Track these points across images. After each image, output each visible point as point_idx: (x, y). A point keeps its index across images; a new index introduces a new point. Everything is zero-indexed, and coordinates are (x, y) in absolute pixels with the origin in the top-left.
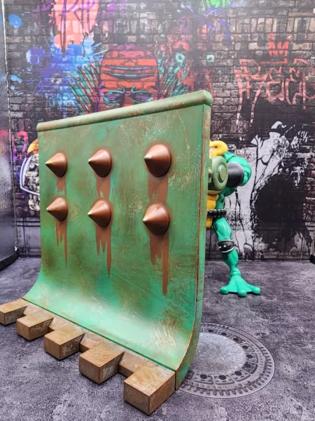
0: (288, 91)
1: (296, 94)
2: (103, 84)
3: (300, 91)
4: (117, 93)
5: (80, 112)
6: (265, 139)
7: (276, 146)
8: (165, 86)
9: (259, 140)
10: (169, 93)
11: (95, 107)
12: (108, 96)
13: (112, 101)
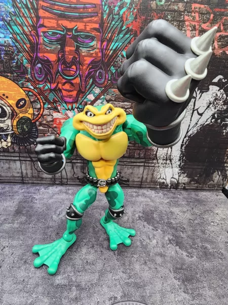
2: (41, 22)
4: (57, 33)
5: (19, 52)
6: (204, 92)
7: (214, 98)
8: (109, 30)
9: (198, 92)
10: (113, 38)
11: (35, 47)
12: (48, 36)
13: (52, 42)
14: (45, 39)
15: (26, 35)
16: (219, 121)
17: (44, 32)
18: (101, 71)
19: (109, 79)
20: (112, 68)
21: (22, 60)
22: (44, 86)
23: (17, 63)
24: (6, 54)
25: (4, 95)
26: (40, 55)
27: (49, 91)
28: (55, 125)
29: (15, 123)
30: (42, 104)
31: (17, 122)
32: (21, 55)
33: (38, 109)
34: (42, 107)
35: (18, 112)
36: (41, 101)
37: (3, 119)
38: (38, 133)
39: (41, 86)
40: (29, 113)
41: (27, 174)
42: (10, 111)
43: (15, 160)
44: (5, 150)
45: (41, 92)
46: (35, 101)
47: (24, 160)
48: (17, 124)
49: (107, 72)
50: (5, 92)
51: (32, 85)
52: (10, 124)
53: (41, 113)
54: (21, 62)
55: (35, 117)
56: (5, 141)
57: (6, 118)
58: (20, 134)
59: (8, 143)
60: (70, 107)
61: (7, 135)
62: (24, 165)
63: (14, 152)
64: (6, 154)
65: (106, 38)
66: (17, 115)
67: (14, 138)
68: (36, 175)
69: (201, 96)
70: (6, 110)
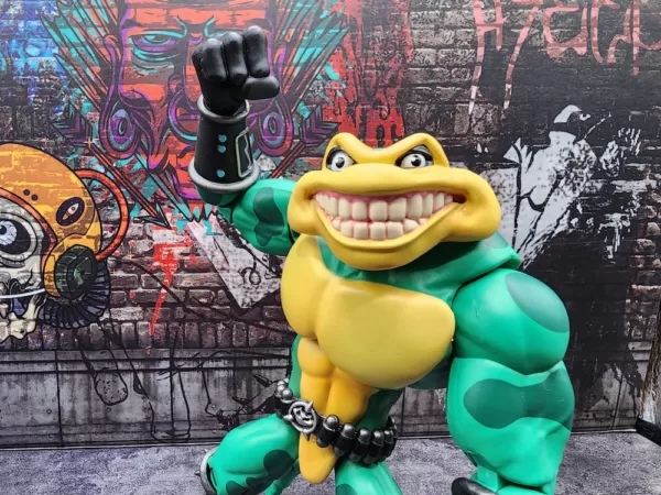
0: (596, 31)
1: (617, 38)
2: (130, 15)
3: (627, 29)
4: (166, 37)
5: (73, 84)
6: (539, 149)
7: (566, 164)
8: (290, 20)
9: (524, 151)
10: (300, 37)
11: (112, 72)
12: (145, 45)
13: (155, 57)
14: (138, 52)
15: (93, 46)
16: (590, 221)
17: (135, 38)
18: (275, 115)
19: (296, 133)
20: (302, 107)
21: (80, 104)
22: (132, 163)
23: (67, 111)
24: (41, 94)
25: (27, 192)
26: (125, 89)
27: (143, 176)
28: (156, 264)
29: (50, 266)
30: (124, 209)
31: (56, 263)
32: (79, 91)
33: (114, 222)
34: (125, 217)
35: (60, 233)
36: (123, 201)
37: (18, 257)
38: (110, 289)
39: (124, 163)
40: (89, 236)
41: (73, 412)
42: (41, 234)
43: (43, 373)
44: (16, 345)
45: (123, 179)
46: (105, 204)
47: (67, 372)
48: (55, 267)
49: (288, 117)
50: (32, 185)
51: (101, 163)
52: (36, 270)
53: (121, 233)
54: (77, 107)
55: (105, 244)
56: (20, 317)
57: (26, 254)
58: (62, 294)
59: (27, 322)
60: (197, 211)
61: (25, 302)
62: (66, 385)
63: (42, 349)
64: (18, 357)
65: (284, 40)
66: (57, 243)
67: (45, 306)
68: (100, 414)
69: (532, 159)
70: (30, 231)
